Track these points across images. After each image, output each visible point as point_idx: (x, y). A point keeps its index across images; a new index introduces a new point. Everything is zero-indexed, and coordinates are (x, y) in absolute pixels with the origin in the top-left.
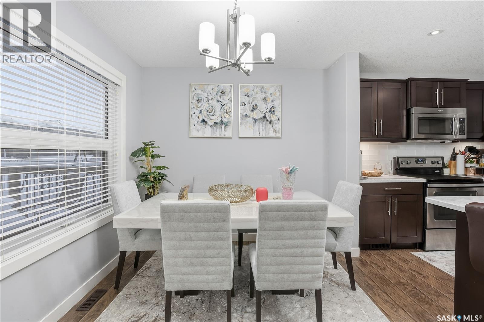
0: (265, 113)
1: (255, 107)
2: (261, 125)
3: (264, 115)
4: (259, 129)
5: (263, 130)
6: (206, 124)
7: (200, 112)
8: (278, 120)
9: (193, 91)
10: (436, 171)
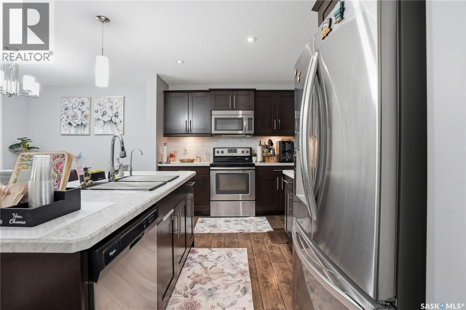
0: (111, 117)
1: (105, 113)
2: (109, 125)
3: (111, 119)
4: (107, 129)
5: (110, 129)
6: (71, 125)
7: (68, 117)
8: (121, 122)
9: (63, 103)
10: (246, 159)
